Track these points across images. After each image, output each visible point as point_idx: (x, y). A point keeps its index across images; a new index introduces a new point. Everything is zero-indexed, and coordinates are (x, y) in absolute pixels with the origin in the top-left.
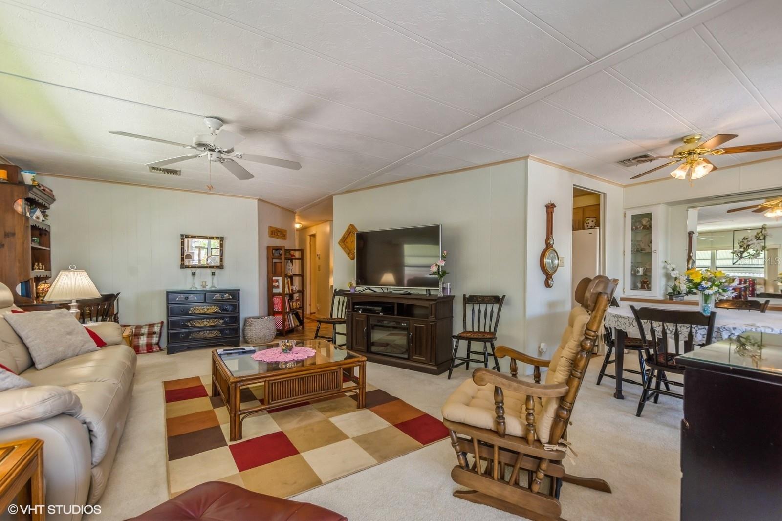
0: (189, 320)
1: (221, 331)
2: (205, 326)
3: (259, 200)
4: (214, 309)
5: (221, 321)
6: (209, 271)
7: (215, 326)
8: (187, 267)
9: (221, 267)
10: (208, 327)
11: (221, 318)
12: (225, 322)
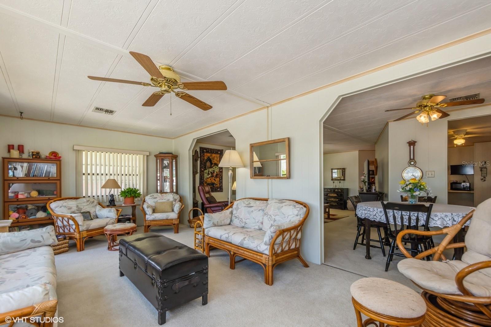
0: (328, 198)
1: (337, 203)
2: (332, 201)
3: (359, 151)
4: (335, 195)
5: (337, 200)
6: (339, 181)
7: (335, 201)
8: (333, 180)
9: (344, 180)
10: (333, 201)
11: (338, 199)
12: (338, 200)
